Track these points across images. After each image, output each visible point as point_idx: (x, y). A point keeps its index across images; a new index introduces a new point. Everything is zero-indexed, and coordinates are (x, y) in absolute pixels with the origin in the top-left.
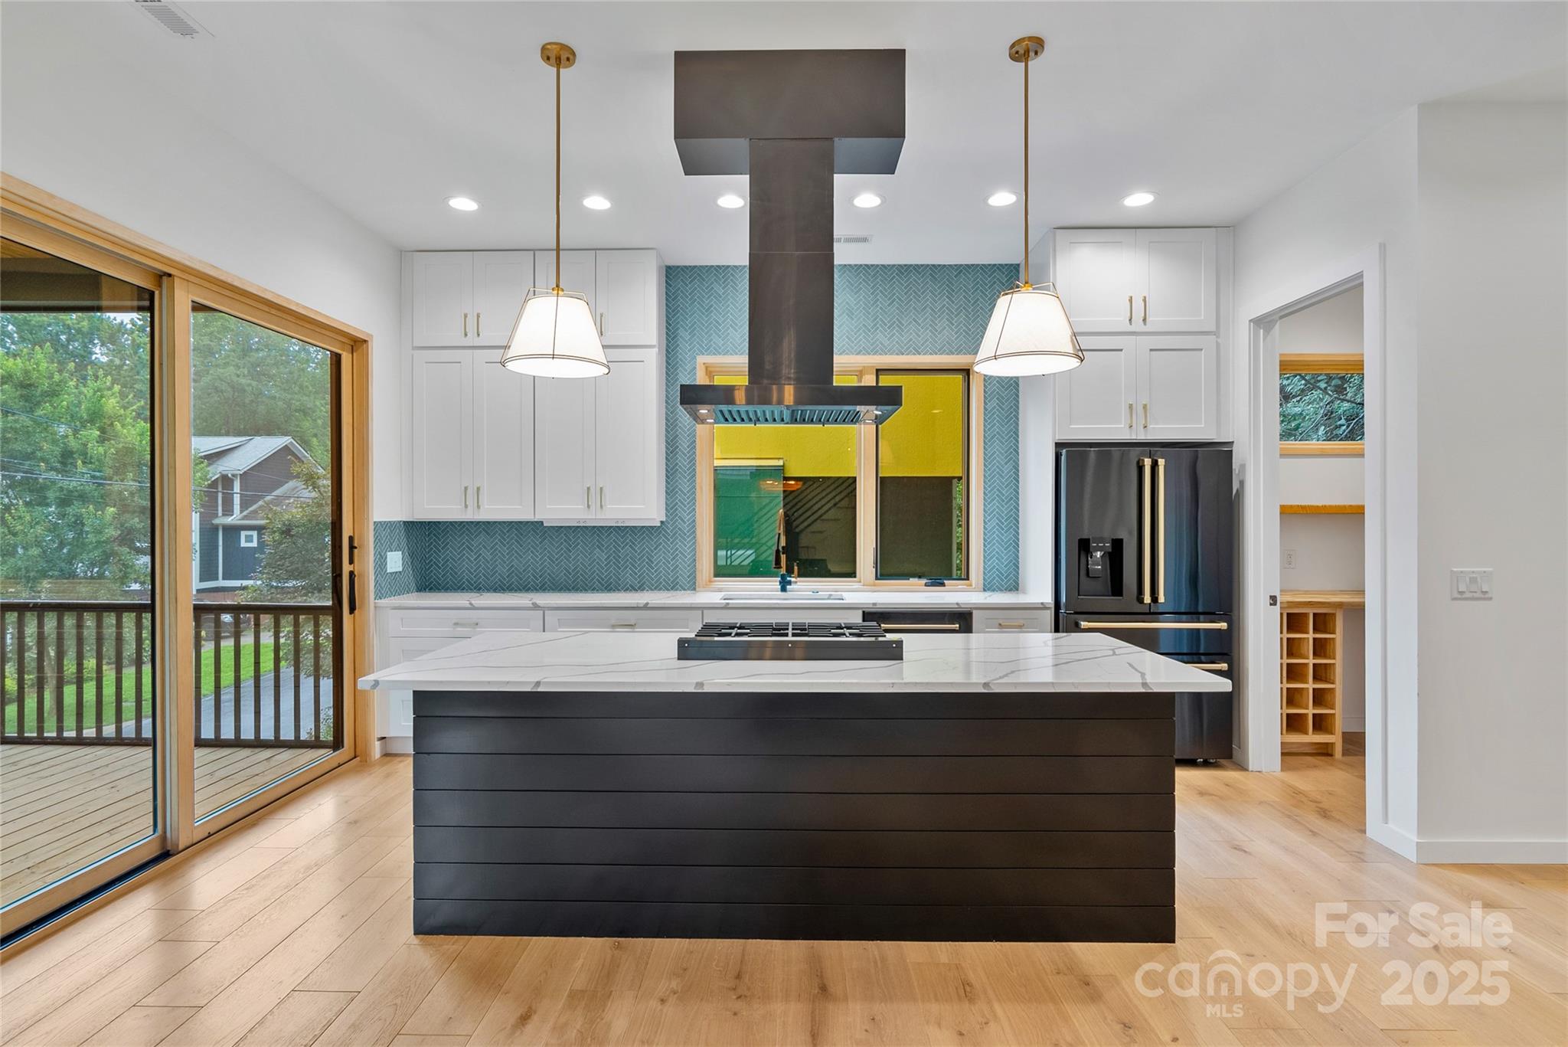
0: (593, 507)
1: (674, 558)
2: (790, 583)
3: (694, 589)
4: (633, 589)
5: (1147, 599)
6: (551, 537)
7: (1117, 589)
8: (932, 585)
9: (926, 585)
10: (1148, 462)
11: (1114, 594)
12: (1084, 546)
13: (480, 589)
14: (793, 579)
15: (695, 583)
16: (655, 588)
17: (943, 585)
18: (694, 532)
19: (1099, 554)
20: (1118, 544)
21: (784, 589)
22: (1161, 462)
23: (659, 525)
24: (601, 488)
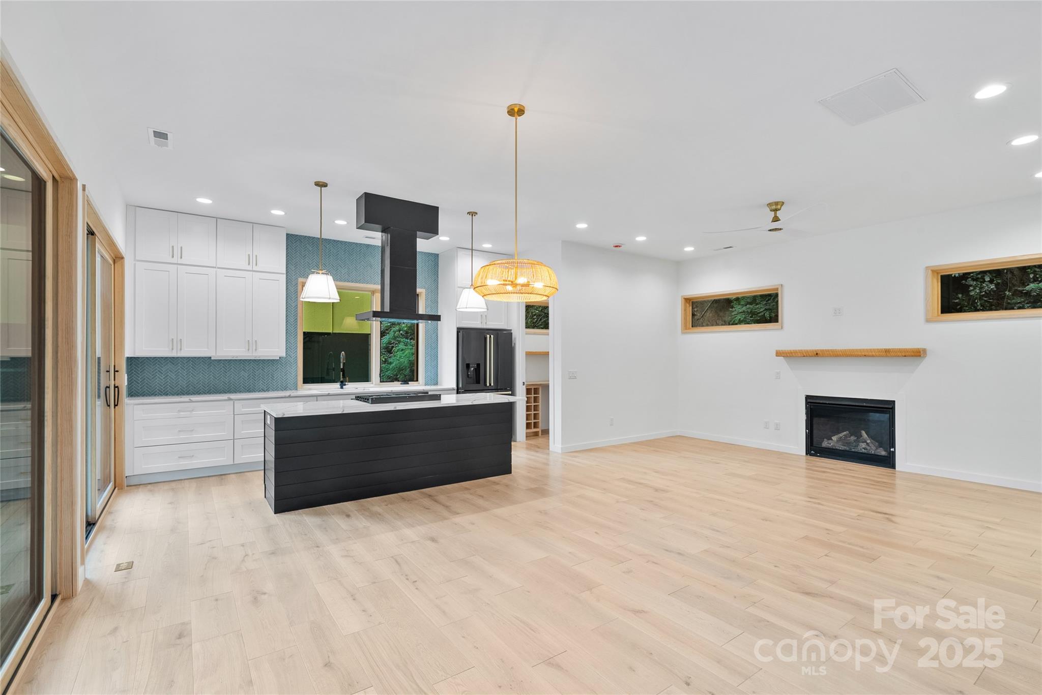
0: (251, 350)
1: (286, 375)
2: (345, 385)
3: (297, 389)
4: (263, 391)
5: (488, 385)
6: (214, 365)
7: (478, 382)
8: (404, 384)
9: (401, 384)
10: (488, 336)
11: (477, 383)
12: (468, 366)
13: (168, 394)
14: (346, 383)
15: (297, 386)
16: (276, 390)
17: (408, 384)
18: (296, 362)
19: (472, 369)
20: (478, 365)
21: (342, 388)
22: (492, 336)
23: (278, 358)
24: (256, 341)
